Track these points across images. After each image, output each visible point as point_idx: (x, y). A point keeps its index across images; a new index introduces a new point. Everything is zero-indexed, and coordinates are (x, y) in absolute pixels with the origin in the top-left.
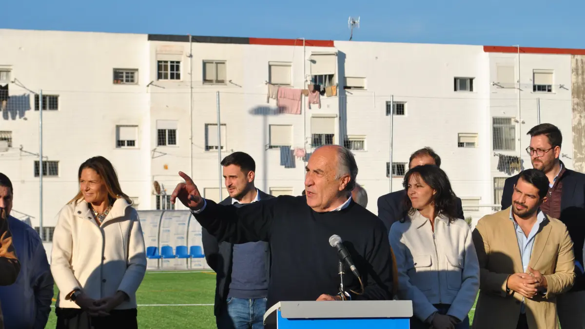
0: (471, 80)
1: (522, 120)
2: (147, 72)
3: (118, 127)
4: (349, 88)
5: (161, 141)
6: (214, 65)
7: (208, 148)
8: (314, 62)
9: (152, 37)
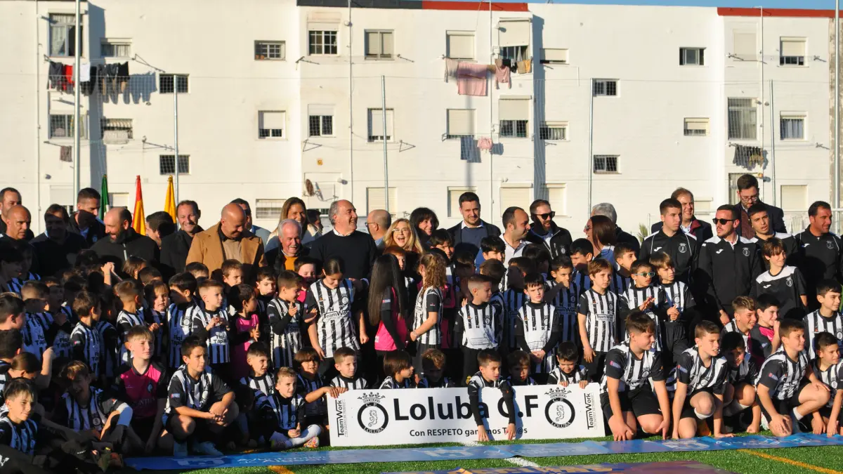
0: (702, 51)
1: (764, 102)
2: (296, 45)
3: (261, 113)
4: (548, 62)
5: (314, 130)
6: (379, 35)
7: (371, 138)
8: (503, 30)
9: (302, 2)
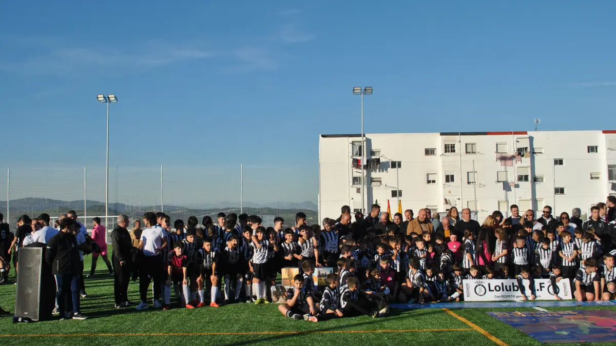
0: (596, 147)
2: (440, 150)
3: (428, 175)
4: (536, 153)
5: (447, 180)
6: (471, 145)
7: (469, 183)
8: (518, 142)
9: (442, 134)
